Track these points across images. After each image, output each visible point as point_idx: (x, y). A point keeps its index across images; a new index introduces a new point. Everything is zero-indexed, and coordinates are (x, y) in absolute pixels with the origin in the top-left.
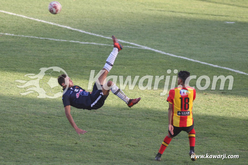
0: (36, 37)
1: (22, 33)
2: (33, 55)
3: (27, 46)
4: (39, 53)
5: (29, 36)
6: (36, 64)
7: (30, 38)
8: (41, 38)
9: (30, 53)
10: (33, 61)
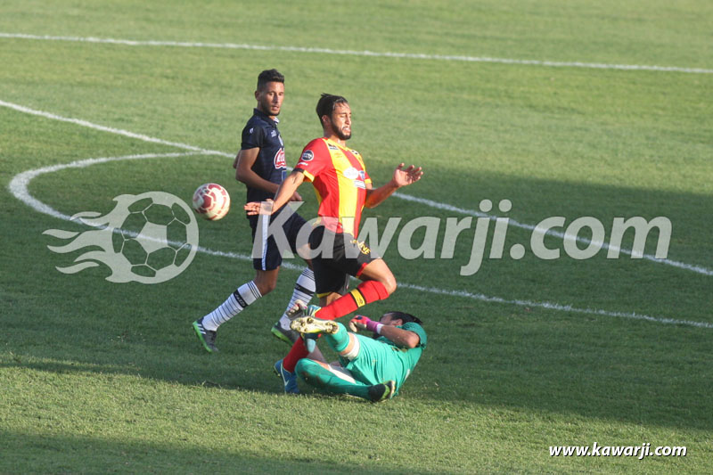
0: (650, 316)
1: (601, 303)
2: (635, 378)
3: (615, 346)
4: (656, 373)
5: (626, 312)
6: (648, 409)
7: (626, 319)
8: (666, 321)
9: (627, 372)
10: (639, 399)
